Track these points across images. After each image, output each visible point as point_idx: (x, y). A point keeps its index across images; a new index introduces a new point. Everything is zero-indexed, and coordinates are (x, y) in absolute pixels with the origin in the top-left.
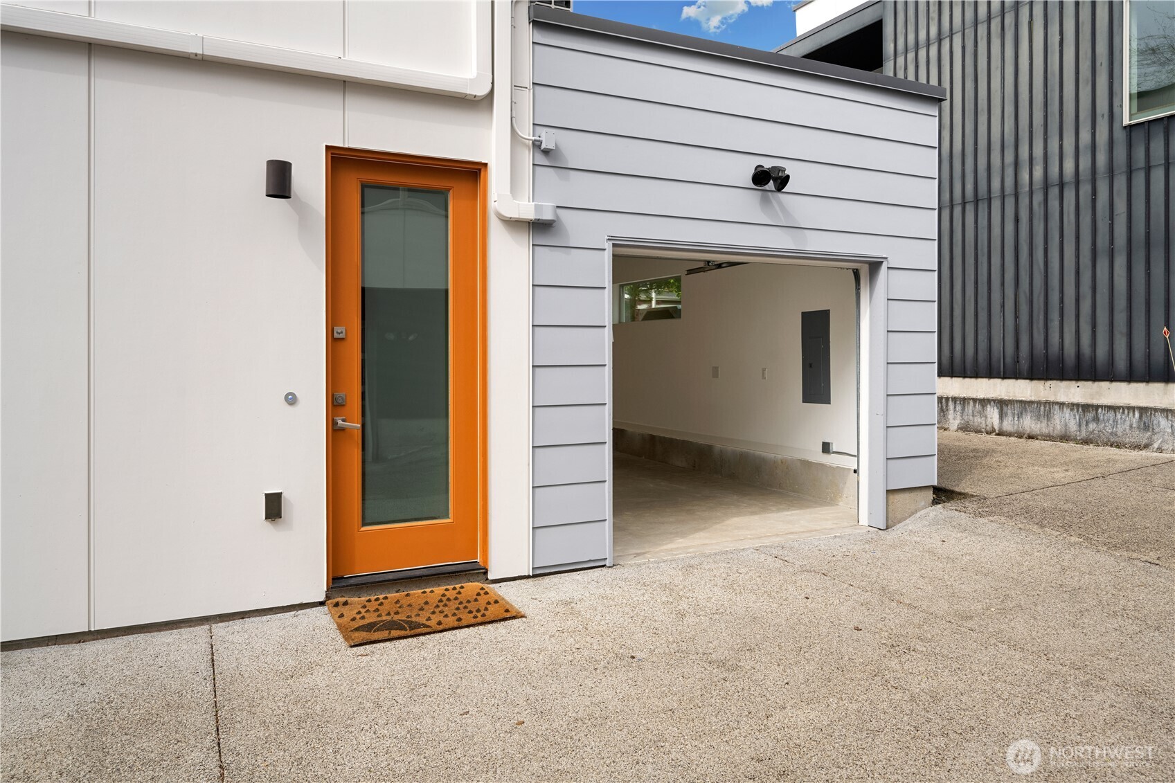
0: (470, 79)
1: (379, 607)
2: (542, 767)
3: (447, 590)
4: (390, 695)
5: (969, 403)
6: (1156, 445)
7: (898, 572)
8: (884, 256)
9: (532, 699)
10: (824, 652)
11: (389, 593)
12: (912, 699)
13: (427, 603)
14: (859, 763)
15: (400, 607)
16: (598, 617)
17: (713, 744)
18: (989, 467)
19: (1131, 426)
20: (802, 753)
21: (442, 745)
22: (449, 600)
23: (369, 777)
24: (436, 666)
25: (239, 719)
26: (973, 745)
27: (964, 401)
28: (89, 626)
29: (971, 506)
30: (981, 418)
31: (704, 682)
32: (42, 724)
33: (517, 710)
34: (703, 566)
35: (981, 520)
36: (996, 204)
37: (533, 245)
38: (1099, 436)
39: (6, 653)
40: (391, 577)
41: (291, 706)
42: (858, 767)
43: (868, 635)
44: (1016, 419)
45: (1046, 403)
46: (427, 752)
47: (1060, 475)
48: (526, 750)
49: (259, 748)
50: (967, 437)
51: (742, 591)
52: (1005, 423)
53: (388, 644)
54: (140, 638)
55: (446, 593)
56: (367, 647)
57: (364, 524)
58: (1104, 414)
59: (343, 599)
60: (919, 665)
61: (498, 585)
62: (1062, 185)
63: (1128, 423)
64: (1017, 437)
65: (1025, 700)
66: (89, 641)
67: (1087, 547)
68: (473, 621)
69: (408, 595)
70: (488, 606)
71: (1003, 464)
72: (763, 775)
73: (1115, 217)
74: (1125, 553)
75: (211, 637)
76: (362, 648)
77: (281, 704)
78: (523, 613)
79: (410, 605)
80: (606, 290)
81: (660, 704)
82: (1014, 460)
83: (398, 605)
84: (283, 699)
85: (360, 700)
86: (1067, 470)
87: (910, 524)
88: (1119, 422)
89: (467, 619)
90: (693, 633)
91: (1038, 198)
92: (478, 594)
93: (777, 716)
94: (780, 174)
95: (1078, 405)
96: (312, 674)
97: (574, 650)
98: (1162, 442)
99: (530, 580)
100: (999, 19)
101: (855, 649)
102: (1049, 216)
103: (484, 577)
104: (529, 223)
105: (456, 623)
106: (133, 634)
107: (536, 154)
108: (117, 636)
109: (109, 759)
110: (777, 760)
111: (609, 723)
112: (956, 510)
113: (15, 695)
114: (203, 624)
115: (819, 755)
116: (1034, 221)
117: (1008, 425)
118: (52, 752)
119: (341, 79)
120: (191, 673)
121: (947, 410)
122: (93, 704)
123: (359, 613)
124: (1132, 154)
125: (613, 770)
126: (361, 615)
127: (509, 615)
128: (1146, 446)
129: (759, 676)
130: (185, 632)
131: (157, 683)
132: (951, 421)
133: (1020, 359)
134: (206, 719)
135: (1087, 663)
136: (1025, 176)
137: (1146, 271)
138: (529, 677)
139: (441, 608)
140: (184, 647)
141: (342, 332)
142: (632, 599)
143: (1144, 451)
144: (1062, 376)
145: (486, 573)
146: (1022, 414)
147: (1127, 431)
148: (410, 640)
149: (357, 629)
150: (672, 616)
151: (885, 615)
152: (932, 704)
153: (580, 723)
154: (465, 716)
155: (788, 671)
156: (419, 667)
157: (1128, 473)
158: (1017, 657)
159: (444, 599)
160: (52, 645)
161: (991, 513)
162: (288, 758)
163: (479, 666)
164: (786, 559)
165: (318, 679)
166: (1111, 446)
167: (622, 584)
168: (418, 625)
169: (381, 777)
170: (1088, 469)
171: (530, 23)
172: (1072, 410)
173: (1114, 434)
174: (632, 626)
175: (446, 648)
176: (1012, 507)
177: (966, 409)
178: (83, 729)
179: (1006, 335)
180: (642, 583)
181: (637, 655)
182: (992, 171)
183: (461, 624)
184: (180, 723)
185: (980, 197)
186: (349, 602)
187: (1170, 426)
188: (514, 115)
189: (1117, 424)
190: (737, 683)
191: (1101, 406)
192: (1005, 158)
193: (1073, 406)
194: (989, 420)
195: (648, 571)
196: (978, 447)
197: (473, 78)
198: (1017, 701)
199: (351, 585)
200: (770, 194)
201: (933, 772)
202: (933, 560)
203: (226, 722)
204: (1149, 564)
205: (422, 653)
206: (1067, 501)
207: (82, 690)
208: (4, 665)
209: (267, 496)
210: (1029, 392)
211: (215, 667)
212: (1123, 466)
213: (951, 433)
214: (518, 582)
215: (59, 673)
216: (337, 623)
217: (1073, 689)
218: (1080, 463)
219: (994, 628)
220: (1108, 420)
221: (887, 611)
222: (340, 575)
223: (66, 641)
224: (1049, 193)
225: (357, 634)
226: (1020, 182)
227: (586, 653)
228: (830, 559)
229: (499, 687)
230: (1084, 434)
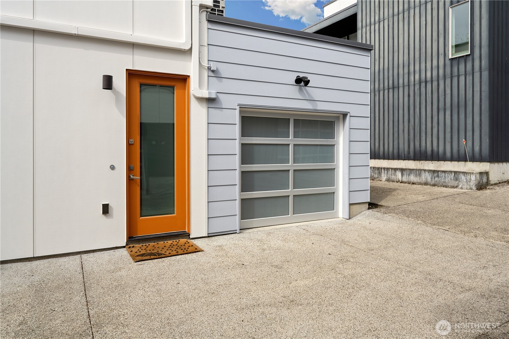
0: (183, 43)
1: (146, 248)
2: (205, 300)
3: (173, 242)
4: (150, 278)
5: (390, 170)
6: (460, 186)
7: (349, 234)
8: (348, 111)
9: (204, 279)
10: (315, 262)
11: (151, 243)
12: (344, 277)
13: (165, 246)
14: (320, 298)
15: (155, 248)
16: (232, 251)
17: (269, 292)
18: (394, 195)
19: (451, 179)
20: (300, 294)
21: (169, 294)
22: (174, 245)
23: (142, 304)
24: (168, 268)
25: (93, 286)
26: (362, 291)
27: (388, 169)
28: (34, 255)
29: (383, 210)
30: (394, 176)
31: (269, 272)
32: (18, 289)
33: (198, 282)
34: (275, 233)
35: (386, 215)
36: (401, 89)
37: (208, 107)
38: (439, 183)
39: (2, 265)
40: (152, 237)
41: (113, 282)
42: (320, 299)
43: (333, 256)
44: (408, 176)
45: (419, 170)
46: (163, 296)
47: (421, 198)
48: (200, 295)
49: (101, 295)
50: (388, 183)
51: (289, 241)
52: (404, 178)
53: (150, 261)
54: (54, 260)
55: (173, 243)
56: (142, 262)
57: (141, 216)
58: (441, 174)
59: (133, 245)
60: (349, 266)
61: (194, 240)
62: (426, 82)
63: (450, 178)
64: (408, 183)
65: (385, 277)
66: (34, 261)
67: (423, 225)
68: (183, 253)
69: (158, 244)
70: (189, 247)
71: (400, 194)
72: (285, 302)
73: (446, 95)
74: (437, 227)
75: (81, 259)
76: (140, 262)
77: (109, 281)
78: (203, 250)
79: (158, 247)
80: (237, 125)
81: (251, 280)
82: (405, 192)
83: (154, 247)
84: (110, 280)
85: (139, 280)
86: (424, 196)
87: (359, 217)
88: (446, 177)
89: (180, 252)
90: (267, 256)
91: (417, 87)
92: (185, 243)
93: (294, 283)
94: (306, 80)
95: (431, 170)
96: (121, 271)
97: (221, 262)
98: (462, 185)
99: (206, 238)
100: (402, 14)
101: (327, 261)
102: (421, 94)
103: (188, 237)
104: (206, 99)
105: (176, 254)
106: (50, 258)
107: (209, 72)
108: (45, 259)
109: (45, 300)
110: (291, 297)
111: (231, 286)
112: (377, 211)
113: (7, 279)
114: (78, 255)
115: (306, 295)
116: (415, 96)
117: (405, 179)
118: (23, 298)
119: (132, 43)
120: (74, 271)
121: (381, 173)
122: (37, 282)
123: (139, 250)
124: (453, 70)
125: (231, 301)
126: (139, 251)
127: (197, 250)
128: (457, 187)
129: (290, 270)
130: (71, 257)
131: (61, 275)
132: (383, 177)
133: (410, 152)
134: (81, 286)
135: (412, 265)
136: (412, 78)
137: (458, 117)
138: (203, 271)
139: (170, 248)
140: (71, 263)
141: (132, 142)
142: (246, 244)
143: (456, 189)
144: (426, 159)
145: (189, 235)
146: (410, 174)
147: (449, 181)
148: (159, 259)
149: (137, 256)
150: (260, 250)
151: (341, 249)
152: (351, 279)
153: (221, 286)
154: (178, 284)
155: (301, 268)
156: (162, 268)
157: (447, 197)
158: (387, 263)
159: (172, 245)
160: (19, 262)
161: (390, 213)
162: (112, 299)
163: (185, 268)
164: (308, 230)
165: (123, 273)
166: (444, 187)
167: (242, 239)
168: (161, 254)
169: (146, 304)
170: (432, 196)
171: (206, 21)
172: (429, 172)
173: (445, 182)
174: (244, 254)
175: (172, 262)
176: (398, 210)
177: (389, 172)
178: (34, 290)
179: (405, 142)
180: (250, 239)
181: (245, 264)
182: (399, 76)
183: (178, 254)
184: (71, 288)
185: (395, 86)
186: (135, 246)
187: (465, 178)
188: (200, 57)
189: (446, 178)
190: (281, 273)
191: (440, 171)
192: (404, 71)
193: (429, 171)
194: (397, 177)
195: (253, 235)
196: (392, 187)
197: (184, 42)
198: (383, 277)
199: (136, 240)
200: (302, 87)
201: (346, 300)
202: (364, 230)
203: (88, 287)
204: (445, 231)
205: (163, 264)
206: (420, 208)
207: (32, 277)
208: (2, 269)
209: (103, 205)
210: (414, 165)
211: (83, 269)
212: (446, 194)
213: (383, 182)
214: (202, 239)
215: (23, 272)
216: (130, 254)
217: (404, 273)
218: (430, 194)
219: (381, 253)
220: (442, 177)
221: (342, 248)
222: (131, 236)
223: (25, 261)
224: (421, 85)
225: (137, 257)
226: (410, 80)
227: (226, 263)
228: (325, 230)
229: (192, 275)
230: (433, 182)
